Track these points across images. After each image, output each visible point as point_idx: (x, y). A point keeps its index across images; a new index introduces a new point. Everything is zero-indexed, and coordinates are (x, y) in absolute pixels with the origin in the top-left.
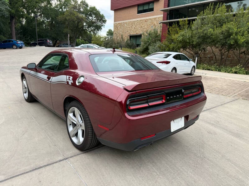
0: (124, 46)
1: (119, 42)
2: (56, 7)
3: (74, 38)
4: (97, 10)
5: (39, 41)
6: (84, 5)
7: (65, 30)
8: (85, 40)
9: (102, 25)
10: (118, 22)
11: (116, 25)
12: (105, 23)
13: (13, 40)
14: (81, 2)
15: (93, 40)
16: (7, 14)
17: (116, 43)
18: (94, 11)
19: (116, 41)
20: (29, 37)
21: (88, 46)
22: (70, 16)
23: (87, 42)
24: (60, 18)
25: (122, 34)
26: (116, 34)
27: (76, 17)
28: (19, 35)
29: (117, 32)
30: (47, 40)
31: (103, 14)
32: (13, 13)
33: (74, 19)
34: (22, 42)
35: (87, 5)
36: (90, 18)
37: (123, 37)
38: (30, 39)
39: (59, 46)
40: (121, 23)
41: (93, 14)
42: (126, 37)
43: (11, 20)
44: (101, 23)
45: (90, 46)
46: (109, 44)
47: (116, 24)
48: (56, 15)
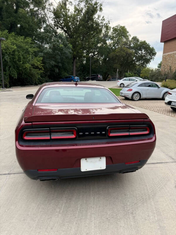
0: (171, 78)
1: (166, 73)
2: (110, 45)
3: (123, 72)
4: (147, 43)
5: (91, 76)
6: (135, 40)
7: (115, 66)
8: (135, 74)
9: (152, 58)
10: (167, 54)
11: (164, 57)
12: (155, 56)
13: (72, 76)
14: (132, 39)
15: (142, 73)
16: (70, 56)
17: (163, 74)
18: (144, 46)
19: (163, 73)
20: (86, 73)
21: (130, 79)
22: (120, 52)
23: (136, 75)
24: (112, 54)
25: (170, 66)
26: (164, 65)
27: (125, 53)
28: (79, 72)
29: (165, 64)
30: (98, 75)
31: (153, 47)
32: (75, 55)
33: (124, 55)
34: (78, 78)
35: (138, 40)
36: (140, 52)
37: (172, 68)
38: (87, 74)
39: (109, 80)
40: (171, 54)
41: (143, 48)
42: (174, 68)
43: (74, 60)
44: (151, 56)
45: (131, 79)
46: (156, 76)
47: (165, 55)
48: (108, 53)
